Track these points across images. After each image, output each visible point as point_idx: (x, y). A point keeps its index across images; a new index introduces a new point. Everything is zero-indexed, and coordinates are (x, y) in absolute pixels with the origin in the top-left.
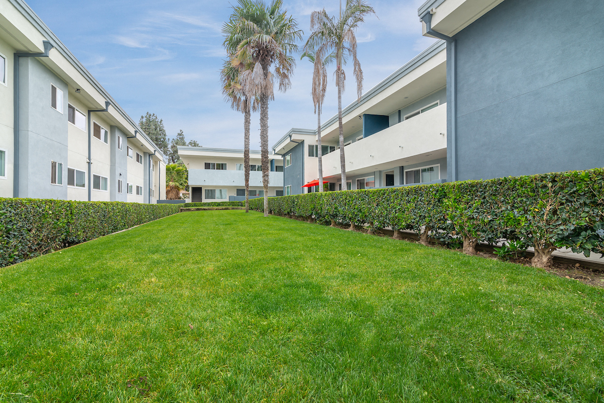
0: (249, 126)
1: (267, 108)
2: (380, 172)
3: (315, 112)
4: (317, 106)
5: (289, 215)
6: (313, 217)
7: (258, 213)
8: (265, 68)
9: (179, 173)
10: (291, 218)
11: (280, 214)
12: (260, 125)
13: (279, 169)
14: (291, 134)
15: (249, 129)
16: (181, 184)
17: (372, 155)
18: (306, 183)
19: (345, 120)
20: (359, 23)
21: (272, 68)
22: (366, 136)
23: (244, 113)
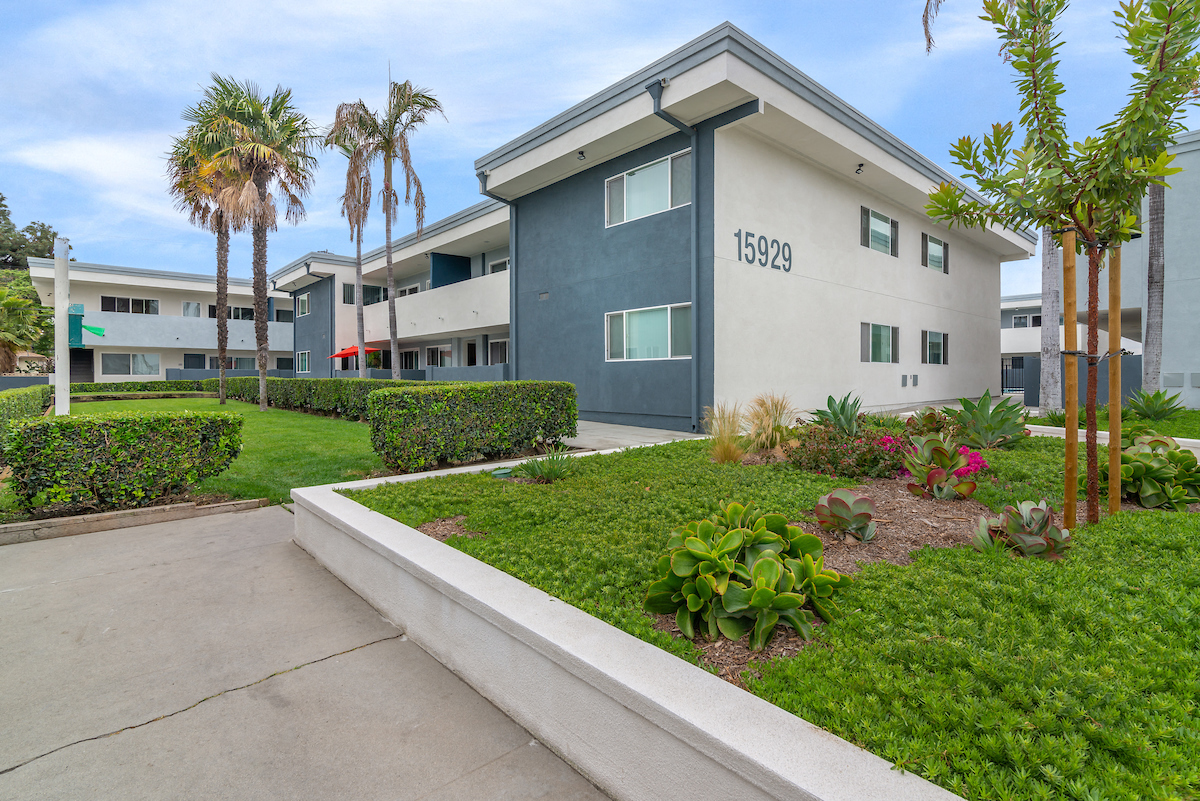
0: (226, 256)
1: (265, 246)
2: (459, 339)
3: (352, 239)
4: (356, 230)
5: (304, 408)
6: (339, 410)
7: (243, 404)
8: (261, 185)
9: (14, 310)
10: (306, 411)
11: (287, 405)
12: (252, 272)
13: (284, 316)
14: (308, 262)
15: (226, 261)
16: (20, 337)
17: (442, 317)
18: (338, 351)
19: (397, 257)
20: (417, 125)
21: (273, 186)
22: (435, 285)
23: (217, 234)
